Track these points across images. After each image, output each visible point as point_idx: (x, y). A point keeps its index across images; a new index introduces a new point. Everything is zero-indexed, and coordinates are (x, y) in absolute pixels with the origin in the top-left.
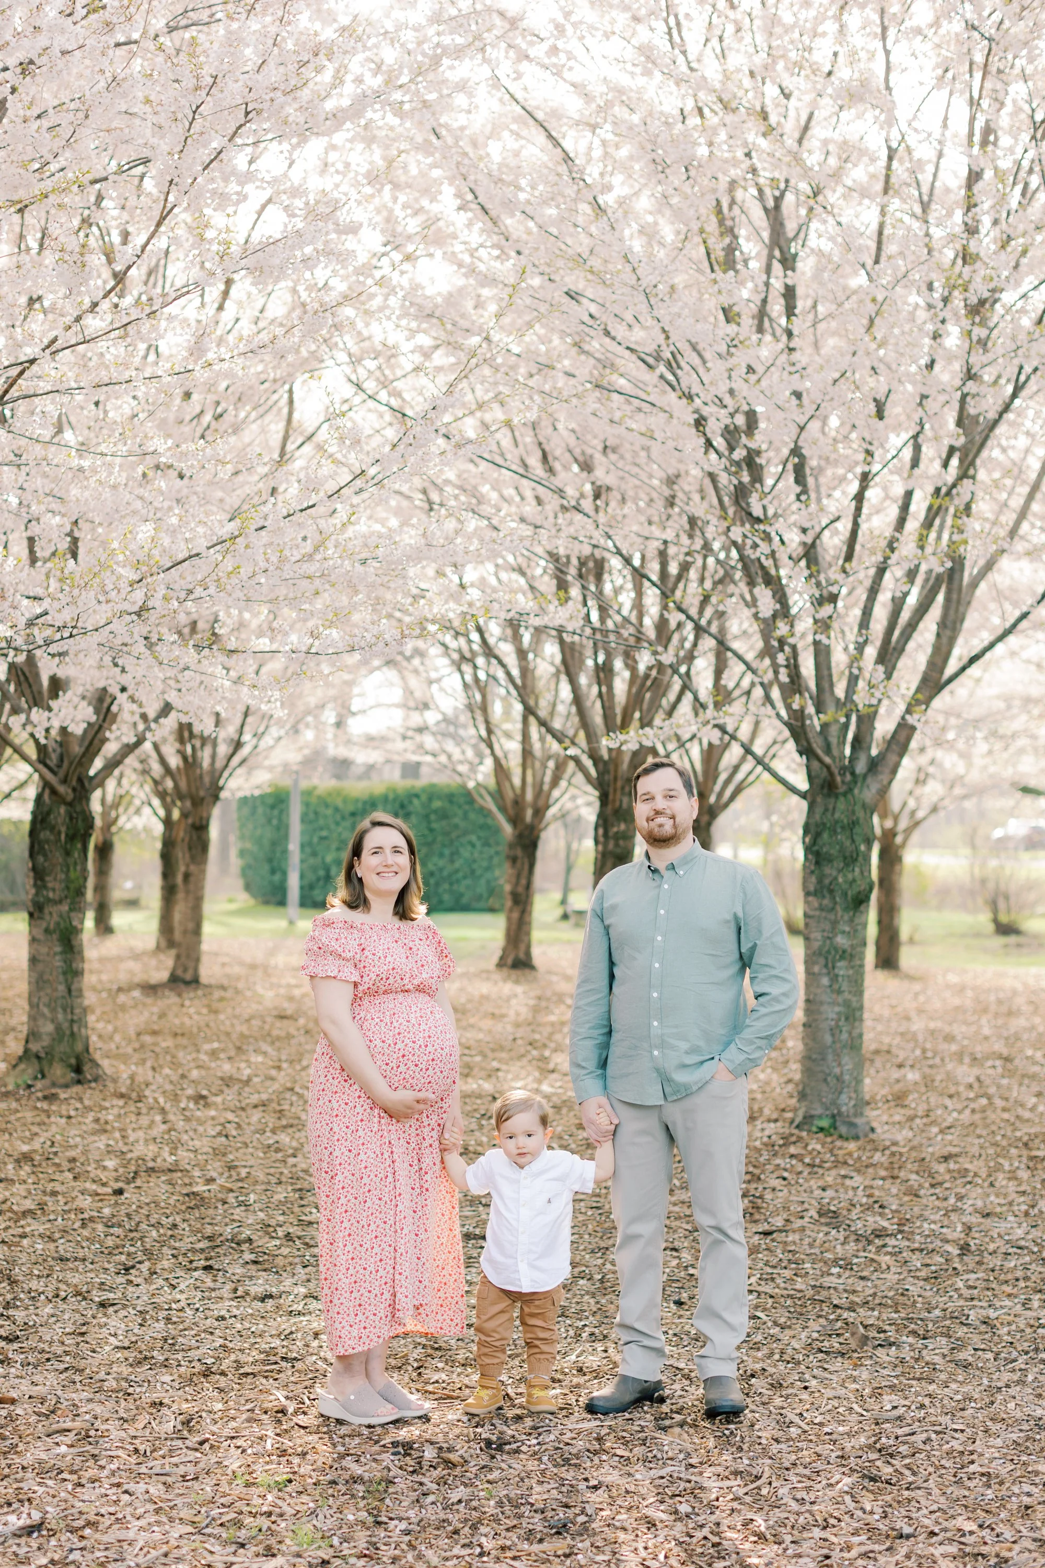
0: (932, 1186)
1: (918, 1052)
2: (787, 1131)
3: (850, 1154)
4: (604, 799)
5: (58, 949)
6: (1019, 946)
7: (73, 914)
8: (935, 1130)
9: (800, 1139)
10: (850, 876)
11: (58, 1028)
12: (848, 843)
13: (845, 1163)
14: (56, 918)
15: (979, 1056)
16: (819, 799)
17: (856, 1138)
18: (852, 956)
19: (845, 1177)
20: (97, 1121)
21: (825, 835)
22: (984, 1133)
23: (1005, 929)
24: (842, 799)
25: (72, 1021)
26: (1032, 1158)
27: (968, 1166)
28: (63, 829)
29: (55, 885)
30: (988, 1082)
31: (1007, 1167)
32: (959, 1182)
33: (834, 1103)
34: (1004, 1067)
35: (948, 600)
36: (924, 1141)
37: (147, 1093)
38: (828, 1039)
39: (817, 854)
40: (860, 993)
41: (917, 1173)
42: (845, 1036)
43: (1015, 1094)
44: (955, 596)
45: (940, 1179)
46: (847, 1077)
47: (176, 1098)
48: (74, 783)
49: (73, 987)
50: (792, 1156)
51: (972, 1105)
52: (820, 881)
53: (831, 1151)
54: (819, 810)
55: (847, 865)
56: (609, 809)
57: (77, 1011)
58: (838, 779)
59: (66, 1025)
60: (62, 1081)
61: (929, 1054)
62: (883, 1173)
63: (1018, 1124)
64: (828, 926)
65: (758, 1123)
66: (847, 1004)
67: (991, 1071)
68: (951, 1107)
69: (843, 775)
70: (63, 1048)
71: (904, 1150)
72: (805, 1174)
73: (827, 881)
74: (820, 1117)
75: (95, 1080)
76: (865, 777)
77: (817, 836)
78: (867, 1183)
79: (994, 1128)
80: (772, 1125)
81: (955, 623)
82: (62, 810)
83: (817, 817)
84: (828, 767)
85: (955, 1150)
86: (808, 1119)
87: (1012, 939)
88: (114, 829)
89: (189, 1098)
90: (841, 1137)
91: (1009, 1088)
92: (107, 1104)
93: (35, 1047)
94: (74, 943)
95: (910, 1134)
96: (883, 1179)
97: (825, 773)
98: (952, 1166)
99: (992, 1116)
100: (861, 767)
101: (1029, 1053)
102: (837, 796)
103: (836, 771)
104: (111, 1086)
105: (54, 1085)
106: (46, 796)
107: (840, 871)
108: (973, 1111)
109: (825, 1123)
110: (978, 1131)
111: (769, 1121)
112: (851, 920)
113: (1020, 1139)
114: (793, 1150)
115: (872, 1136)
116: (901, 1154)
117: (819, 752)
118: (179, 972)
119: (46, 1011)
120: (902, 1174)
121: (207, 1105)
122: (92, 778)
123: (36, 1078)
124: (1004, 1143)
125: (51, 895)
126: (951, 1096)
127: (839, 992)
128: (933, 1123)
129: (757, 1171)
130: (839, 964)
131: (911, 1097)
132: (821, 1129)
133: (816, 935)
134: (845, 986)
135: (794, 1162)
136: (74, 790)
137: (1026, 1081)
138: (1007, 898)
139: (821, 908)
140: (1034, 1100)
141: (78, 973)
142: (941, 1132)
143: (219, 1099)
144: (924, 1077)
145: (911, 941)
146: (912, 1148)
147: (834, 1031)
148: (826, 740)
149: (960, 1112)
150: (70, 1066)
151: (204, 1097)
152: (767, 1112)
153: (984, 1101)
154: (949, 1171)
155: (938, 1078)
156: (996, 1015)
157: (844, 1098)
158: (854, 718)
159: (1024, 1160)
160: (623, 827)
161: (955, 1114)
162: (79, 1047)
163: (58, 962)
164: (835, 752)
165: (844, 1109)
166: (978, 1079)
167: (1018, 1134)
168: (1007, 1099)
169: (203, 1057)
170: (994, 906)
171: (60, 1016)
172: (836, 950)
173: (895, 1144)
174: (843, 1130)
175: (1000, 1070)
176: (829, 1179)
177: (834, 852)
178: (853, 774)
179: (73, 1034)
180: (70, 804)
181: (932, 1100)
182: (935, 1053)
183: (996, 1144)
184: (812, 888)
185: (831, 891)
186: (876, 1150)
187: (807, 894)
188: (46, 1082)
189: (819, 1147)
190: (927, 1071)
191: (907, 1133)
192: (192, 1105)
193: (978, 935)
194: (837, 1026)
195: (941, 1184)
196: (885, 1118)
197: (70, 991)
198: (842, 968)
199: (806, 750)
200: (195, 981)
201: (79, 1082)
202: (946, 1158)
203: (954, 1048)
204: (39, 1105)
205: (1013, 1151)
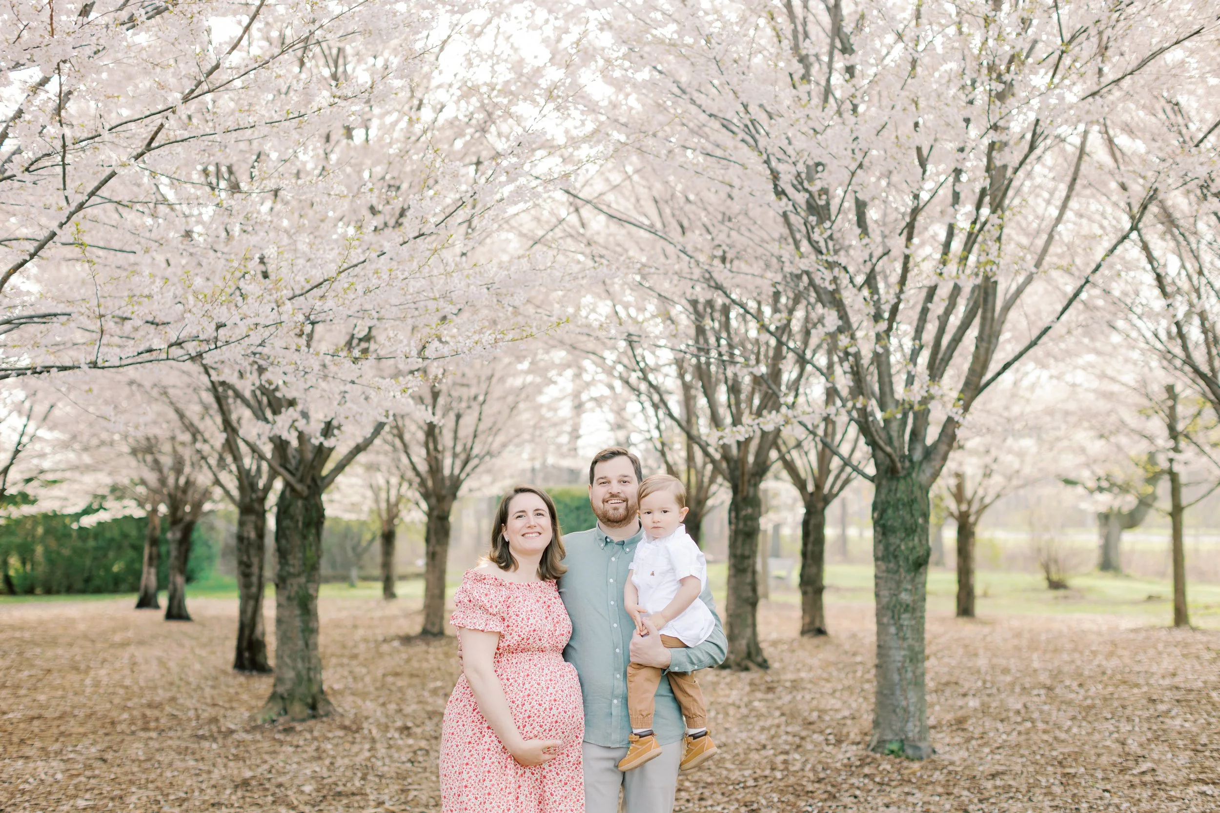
0: (981, 801)
1: (980, 683)
2: (864, 753)
3: (914, 773)
4: (735, 489)
5: (297, 612)
6: (1066, 597)
7: (310, 585)
8: (987, 750)
9: (874, 759)
10: (911, 544)
11: (298, 675)
12: (908, 517)
13: (910, 781)
14: (295, 588)
15: (1027, 686)
16: (884, 482)
17: (920, 759)
18: (914, 610)
19: (907, 794)
20: (317, 749)
21: (890, 511)
22: (1026, 752)
23: (1055, 585)
24: (902, 481)
25: (309, 669)
26: (1065, 775)
27: (1012, 782)
28: (300, 518)
29: (295, 562)
30: (1032, 707)
31: (1044, 784)
32: (1003, 797)
33: (902, 730)
34: (1047, 695)
35: (984, 318)
36: (977, 761)
37: (365, 725)
38: (896, 677)
39: (884, 526)
40: (921, 639)
41: (969, 789)
42: (909, 675)
43: (1054, 718)
44: (989, 315)
45: (987, 794)
46: (912, 709)
47: (387, 728)
48: (309, 481)
49: (311, 642)
50: (866, 776)
51: (1019, 728)
52: (886, 548)
53: (899, 771)
54: (884, 491)
55: (908, 535)
56: (739, 497)
57: (314, 661)
58: (899, 465)
59: (304, 672)
60: (301, 716)
61: (988, 685)
62: (940, 790)
63: (1055, 744)
64: (894, 586)
65: (844, 745)
66: (911, 648)
67: (1036, 699)
68: (1001, 729)
69: (903, 462)
70: (302, 690)
71: (959, 769)
72: (874, 792)
73: (892, 549)
74: (891, 741)
75: (327, 715)
76: (921, 463)
77: (883, 512)
78: (926, 799)
79: (1035, 748)
80: (854, 747)
81: (990, 336)
82: (300, 503)
83: (883, 496)
84: (889, 455)
85: (1001, 768)
86: (881, 743)
87: (1061, 593)
88: (396, 521)
89: (397, 729)
90: (907, 758)
91: (1049, 714)
92: (330, 735)
93: (280, 689)
94: (311, 607)
95: (966, 754)
96: (940, 795)
97: (888, 461)
98: (998, 782)
99: (1035, 737)
100: (918, 455)
101: (1068, 683)
102: (898, 479)
103: (897, 459)
104: (338, 719)
105: (293, 719)
106: (288, 493)
107: (902, 540)
108: (1020, 733)
109: (895, 746)
110: (1022, 751)
111: (853, 743)
112: (913, 580)
113: (1055, 758)
114: (867, 770)
115: (934, 757)
116: (956, 773)
117: (882, 443)
118: (429, 627)
119: (288, 661)
120: (956, 791)
121: (409, 735)
122: (324, 478)
123: (279, 715)
124: (1043, 761)
125: (292, 570)
126: (1002, 721)
127: (904, 639)
128: (986, 744)
129: (833, 790)
130: (904, 616)
131: (970, 722)
132: (892, 752)
133: (885, 593)
134: (909, 634)
135: (866, 781)
136: (309, 487)
137: (1064, 707)
138: (1056, 561)
139: (888, 571)
140: (1069, 723)
141: (314, 631)
142: (992, 752)
143: (418, 730)
144: (983, 704)
145: (985, 595)
146: (966, 768)
147: (901, 670)
148: (888, 433)
149: (1008, 734)
150: (307, 704)
151: (408, 728)
152: (852, 736)
153: (1029, 725)
154: (996, 787)
155: (994, 705)
156: (1045, 652)
157: (910, 725)
158: (911, 416)
159: (1059, 776)
160: (750, 510)
161: (1004, 737)
162: (315, 689)
163: (298, 623)
164: (896, 444)
165: (910, 735)
166: (1025, 706)
167: (1054, 753)
168: (1047, 723)
169: (426, 694)
170: (1047, 568)
171: (300, 665)
172: (901, 604)
173: (952, 763)
174: (910, 752)
175: (1043, 698)
176: (894, 796)
177: (897, 524)
178: (911, 461)
179: (310, 680)
180: (306, 499)
181: (987, 724)
182: (993, 683)
183: (1036, 763)
184: (880, 555)
185: (896, 557)
186: (936, 769)
187: (877, 559)
188: (287, 717)
189: (888, 767)
190: (986, 699)
191: (964, 754)
192: (397, 735)
193: (1035, 590)
194: (903, 667)
195: (987, 799)
196: (947, 740)
197: (307, 645)
198: (906, 619)
199: (872, 443)
200: (441, 634)
201: (314, 717)
202: (993, 776)
203: (1009, 679)
204: (278, 736)
205: (1050, 769)
